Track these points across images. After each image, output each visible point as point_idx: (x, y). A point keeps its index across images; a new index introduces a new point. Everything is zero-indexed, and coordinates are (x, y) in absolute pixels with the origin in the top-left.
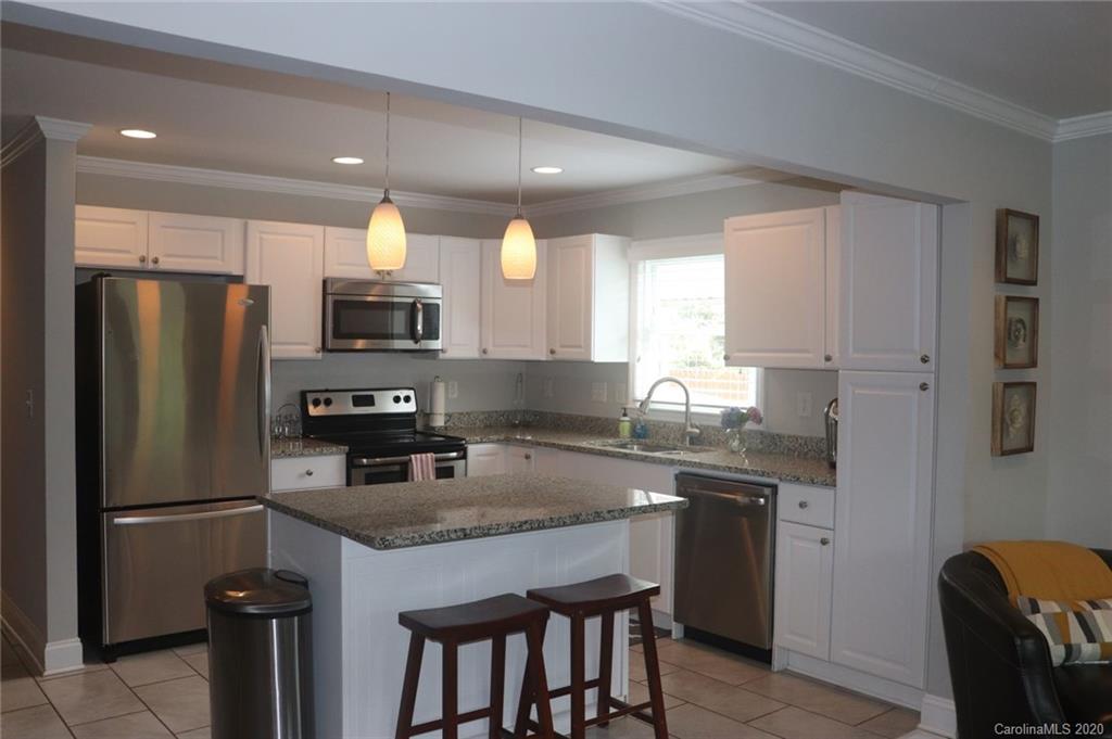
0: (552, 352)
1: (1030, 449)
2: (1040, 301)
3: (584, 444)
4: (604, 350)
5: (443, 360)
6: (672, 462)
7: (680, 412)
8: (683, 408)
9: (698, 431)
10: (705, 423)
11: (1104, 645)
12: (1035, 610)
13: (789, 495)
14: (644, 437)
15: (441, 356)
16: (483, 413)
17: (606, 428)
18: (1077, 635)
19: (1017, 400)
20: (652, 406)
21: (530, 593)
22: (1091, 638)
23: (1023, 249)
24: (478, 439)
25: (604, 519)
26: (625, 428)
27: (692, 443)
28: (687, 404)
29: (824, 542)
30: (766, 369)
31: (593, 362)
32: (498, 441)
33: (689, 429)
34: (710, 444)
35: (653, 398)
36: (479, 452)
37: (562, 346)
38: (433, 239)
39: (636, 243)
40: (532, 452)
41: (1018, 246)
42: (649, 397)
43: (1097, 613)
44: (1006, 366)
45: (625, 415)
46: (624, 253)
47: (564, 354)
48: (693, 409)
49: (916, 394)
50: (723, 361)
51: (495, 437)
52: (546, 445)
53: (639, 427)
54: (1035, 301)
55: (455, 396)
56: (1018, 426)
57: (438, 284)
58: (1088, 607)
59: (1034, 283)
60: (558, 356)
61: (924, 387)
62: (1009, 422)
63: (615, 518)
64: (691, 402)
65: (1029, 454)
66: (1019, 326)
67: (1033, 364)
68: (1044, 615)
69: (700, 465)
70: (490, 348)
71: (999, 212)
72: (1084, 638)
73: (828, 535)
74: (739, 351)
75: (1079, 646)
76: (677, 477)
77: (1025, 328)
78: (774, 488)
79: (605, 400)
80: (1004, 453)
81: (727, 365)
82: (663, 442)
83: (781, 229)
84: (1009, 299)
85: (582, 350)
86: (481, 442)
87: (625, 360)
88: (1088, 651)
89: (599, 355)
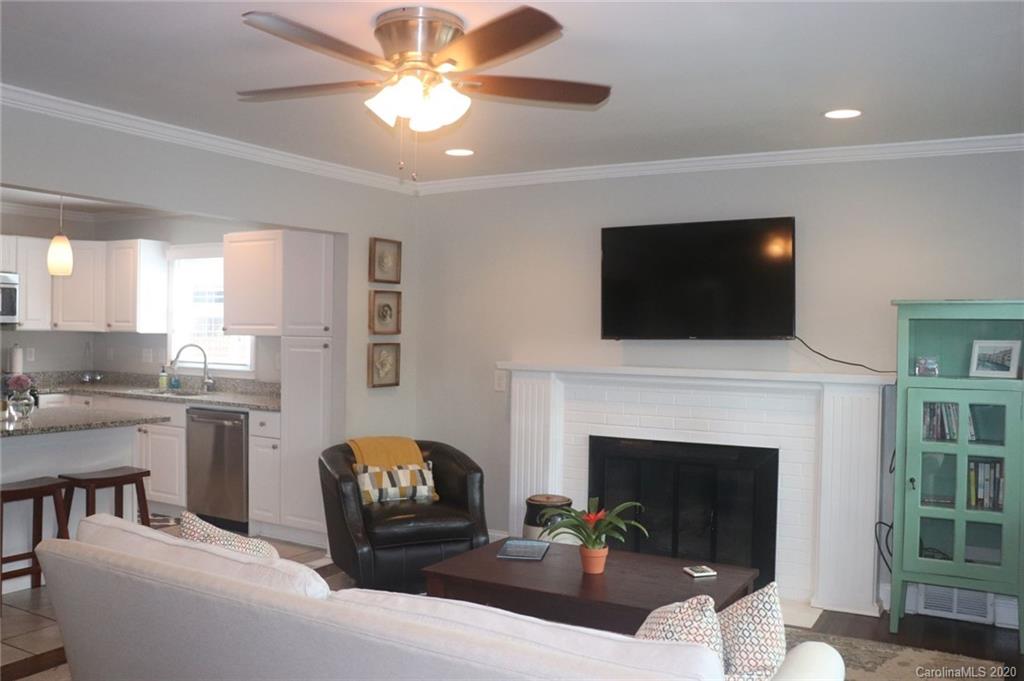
0: (109, 325)
1: (397, 384)
2: (403, 294)
3: (130, 392)
4: (145, 325)
5: (20, 332)
6: (184, 401)
7: (200, 369)
8: (202, 366)
9: (211, 381)
10: (216, 376)
11: (401, 488)
12: (365, 470)
13: (255, 418)
14: (177, 388)
15: (18, 328)
16: (57, 372)
17: (152, 382)
18: (386, 483)
19: (387, 356)
20: (179, 365)
21: (60, 477)
22: (394, 485)
23: (389, 262)
24: (48, 390)
25: (109, 427)
26: (163, 381)
27: (208, 390)
28: (205, 363)
29: (274, 447)
30: (257, 337)
31: (138, 334)
32: (65, 392)
33: (207, 380)
34: (221, 390)
35: (180, 359)
36: (47, 400)
37: (117, 321)
38: (12, 239)
39: (173, 246)
40: (90, 399)
41: (385, 261)
42: (178, 357)
43: (400, 472)
44: (375, 333)
45: (163, 371)
46: (164, 254)
47: (118, 327)
48: (210, 366)
49: (321, 350)
50: (222, 332)
51: (62, 390)
52: (100, 393)
53: (173, 380)
54: (399, 294)
55: (33, 359)
56: (386, 370)
57: (16, 273)
58: (396, 468)
59: (398, 282)
60: (113, 329)
61: (326, 346)
62: (379, 366)
63: (116, 426)
64: (208, 361)
65: (397, 387)
66: (386, 308)
67: (398, 331)
68: (370, 474)
69: (211, 403)
70: (60, 323)
71: (371, 239)
72: (389, 484)
73: (277, 442)
74: (233, 324)
75: (386, 489)
76: (187, 411)
77: (390, 309)
78: (247, 414)
79: (151, 361)
80: (374, 386)
81: (225, 334)
82: (190, 391)
83: (255, 243)
84: (376, 292)
85: (130, 324)
86: (50, 393)
87: (164, 332)
88: (392, 493)
89: (143, 328)
